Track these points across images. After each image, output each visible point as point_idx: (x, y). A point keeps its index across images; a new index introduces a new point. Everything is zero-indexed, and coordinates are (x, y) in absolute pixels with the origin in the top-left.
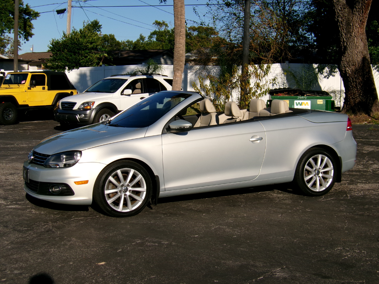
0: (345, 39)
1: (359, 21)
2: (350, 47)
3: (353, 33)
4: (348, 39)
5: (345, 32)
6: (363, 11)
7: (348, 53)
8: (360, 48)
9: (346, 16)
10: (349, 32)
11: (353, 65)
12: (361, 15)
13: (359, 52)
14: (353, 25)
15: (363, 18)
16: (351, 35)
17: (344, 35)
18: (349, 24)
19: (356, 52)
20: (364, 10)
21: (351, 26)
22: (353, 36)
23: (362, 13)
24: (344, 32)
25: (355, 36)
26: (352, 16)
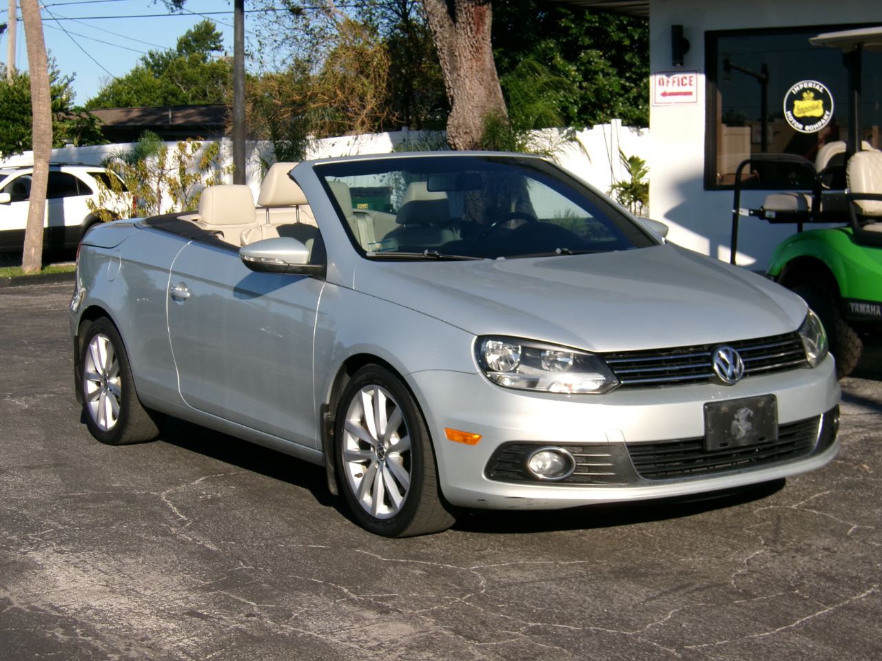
0: (450, 82)
1: (470, 47)
2: (459, 98)
3: (462, 70)
4: (455, 81)
5: (449, 68)
6: (471, 28)
7: (456, 109)
8: (477, 99)
9: (446, 38)
10: (455, 69)
11: (466, 133)
12: (469, 34)
13: (477, 107)
14: (460, 55)
15: (476, 41)
16: (459, 75)
17: (449, 74)
18: (453, 53)
19: (470, 107)
20: (472, 25)
21: (456, 56)
22: (462, 75)
23: (471, 31)
24: (447, 69)
25: (467, 77)
26: (455, 37)
